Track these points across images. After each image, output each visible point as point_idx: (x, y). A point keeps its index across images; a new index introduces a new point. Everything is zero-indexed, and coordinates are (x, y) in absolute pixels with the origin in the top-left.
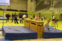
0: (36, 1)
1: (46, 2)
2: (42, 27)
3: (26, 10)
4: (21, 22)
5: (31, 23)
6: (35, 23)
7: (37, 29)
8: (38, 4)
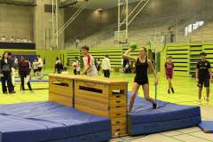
0: (62, 9)
1: (96, 12)
2: (122, 100)
3: (30, 42)
4: (26, 87)
6: (97, 87)
7: (109, 108)
8: (72, 18)
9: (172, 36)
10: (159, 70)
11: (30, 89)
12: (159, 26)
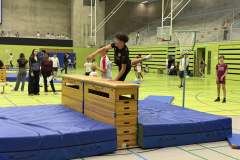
0: (103, 3)
3: (67, 38)
5: (90, 91)
7: (115, 115)
8: (113, 13)
9: (226, 32)
10: (209, 73)
11: (54, 90)
12: (211, 21)
